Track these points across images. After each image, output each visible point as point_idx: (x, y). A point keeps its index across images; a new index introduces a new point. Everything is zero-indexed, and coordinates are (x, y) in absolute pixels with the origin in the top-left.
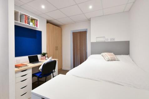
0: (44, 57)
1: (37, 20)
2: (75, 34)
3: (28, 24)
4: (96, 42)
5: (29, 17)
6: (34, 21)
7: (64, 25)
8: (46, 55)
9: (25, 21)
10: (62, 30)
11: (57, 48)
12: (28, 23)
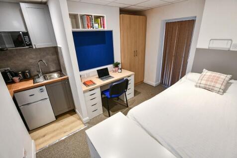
0: (117, 68)
1: (103, 17)
2: (170, 27)
3: (92, 29)
4: (208, 48)
5: (91, 16)
6: (99, 19)
7: (151, 9)
8: (120, 66)
9: (88, 25)
10: (146, 19)
11: (136, 53)
12: (91, 27)
